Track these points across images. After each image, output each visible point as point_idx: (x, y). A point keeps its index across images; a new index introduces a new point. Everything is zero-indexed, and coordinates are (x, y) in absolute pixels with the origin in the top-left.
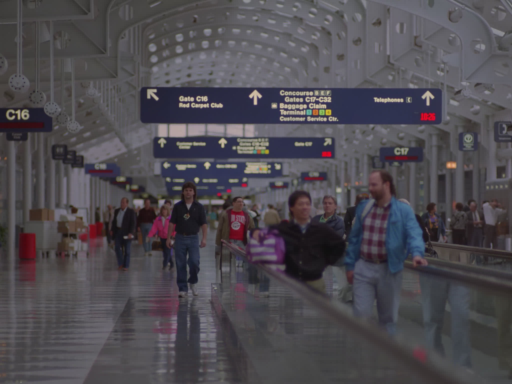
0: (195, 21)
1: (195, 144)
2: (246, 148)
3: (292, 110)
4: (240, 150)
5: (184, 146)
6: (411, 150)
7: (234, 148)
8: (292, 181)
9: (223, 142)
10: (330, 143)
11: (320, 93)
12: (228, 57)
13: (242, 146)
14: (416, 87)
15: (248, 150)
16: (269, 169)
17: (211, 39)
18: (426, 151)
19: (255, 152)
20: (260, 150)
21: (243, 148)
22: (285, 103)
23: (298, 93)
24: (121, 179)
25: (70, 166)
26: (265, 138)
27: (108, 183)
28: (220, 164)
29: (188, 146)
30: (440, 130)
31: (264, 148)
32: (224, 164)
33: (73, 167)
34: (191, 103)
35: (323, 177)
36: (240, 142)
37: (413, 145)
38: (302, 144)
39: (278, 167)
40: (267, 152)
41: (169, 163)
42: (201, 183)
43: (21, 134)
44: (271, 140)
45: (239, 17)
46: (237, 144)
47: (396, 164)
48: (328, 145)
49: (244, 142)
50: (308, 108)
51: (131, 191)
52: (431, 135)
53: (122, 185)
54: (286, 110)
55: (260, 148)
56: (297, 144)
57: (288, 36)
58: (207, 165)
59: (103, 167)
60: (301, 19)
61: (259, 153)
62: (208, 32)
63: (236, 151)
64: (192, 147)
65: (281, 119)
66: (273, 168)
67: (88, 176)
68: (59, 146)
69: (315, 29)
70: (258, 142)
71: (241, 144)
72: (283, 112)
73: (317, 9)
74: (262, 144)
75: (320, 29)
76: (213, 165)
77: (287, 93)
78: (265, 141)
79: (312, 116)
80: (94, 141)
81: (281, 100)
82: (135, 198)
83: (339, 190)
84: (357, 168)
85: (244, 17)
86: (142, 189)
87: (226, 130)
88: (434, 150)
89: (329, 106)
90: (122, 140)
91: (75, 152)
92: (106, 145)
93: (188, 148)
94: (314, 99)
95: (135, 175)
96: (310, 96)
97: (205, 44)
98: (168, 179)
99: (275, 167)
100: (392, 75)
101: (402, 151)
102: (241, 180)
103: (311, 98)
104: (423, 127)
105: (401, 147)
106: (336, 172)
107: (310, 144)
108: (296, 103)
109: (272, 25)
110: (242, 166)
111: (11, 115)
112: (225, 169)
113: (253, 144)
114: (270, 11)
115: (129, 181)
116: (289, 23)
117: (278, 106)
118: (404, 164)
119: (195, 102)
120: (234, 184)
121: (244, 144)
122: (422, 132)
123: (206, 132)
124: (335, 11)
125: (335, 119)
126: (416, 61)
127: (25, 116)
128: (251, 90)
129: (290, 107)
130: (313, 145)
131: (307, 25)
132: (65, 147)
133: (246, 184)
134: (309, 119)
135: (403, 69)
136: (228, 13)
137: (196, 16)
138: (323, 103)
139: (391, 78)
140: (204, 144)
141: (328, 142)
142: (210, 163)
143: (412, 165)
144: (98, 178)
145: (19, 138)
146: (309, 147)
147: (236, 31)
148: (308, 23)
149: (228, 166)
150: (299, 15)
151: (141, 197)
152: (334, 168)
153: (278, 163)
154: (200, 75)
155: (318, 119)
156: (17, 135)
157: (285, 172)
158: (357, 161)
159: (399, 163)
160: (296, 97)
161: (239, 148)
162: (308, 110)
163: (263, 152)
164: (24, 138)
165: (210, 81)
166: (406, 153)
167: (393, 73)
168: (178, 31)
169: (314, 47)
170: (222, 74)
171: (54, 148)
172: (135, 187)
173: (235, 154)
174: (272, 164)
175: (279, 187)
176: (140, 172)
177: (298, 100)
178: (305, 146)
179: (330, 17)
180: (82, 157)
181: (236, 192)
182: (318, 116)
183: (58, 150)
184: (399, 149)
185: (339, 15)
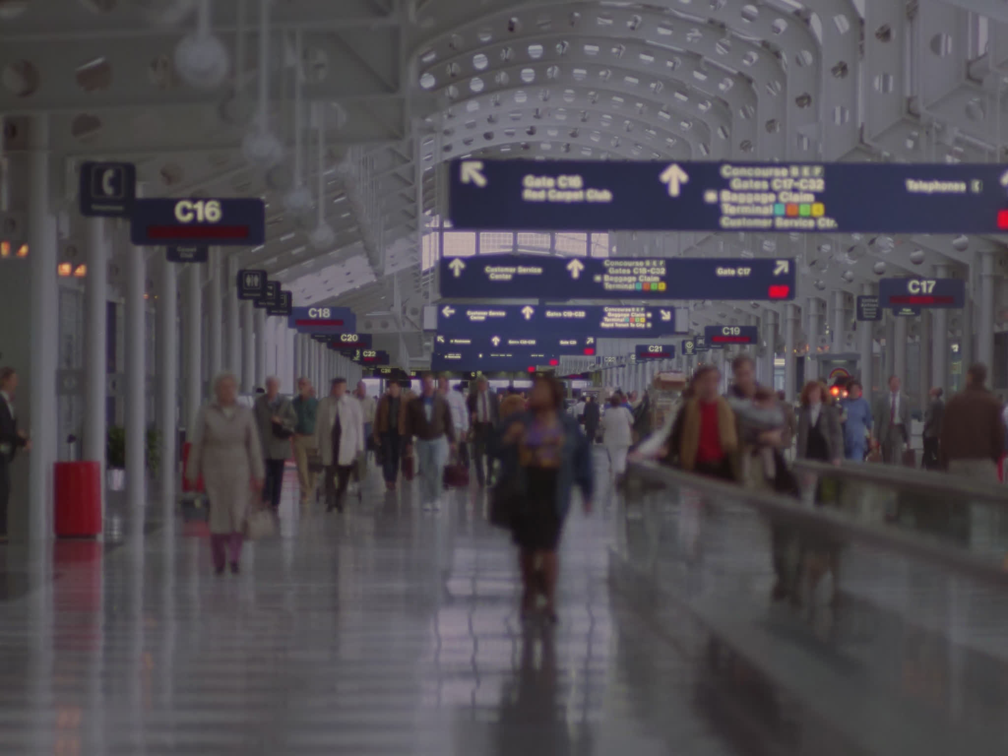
0: (511, 29)
1: (522, 270)
2: (621, 279)
3: (746, 204)
4: (609, 282)
5: (498, 273)
6: (940, 283)
7: (598, 278)
8: (684, 343)
9: (575, 268)
10: (786, 270)
11: (800, 171)
12: (569, 100)
13: (614, 275)
14: (957, 161)
15: (626, 283)
16: (648, 320)
17: (539, 65)
18: (969, 286)
19: (639, 287)
20: (650, 283)
21: (616, 279)
22: (732, 191)
23: (759, 172)
24: (351, 338)
25: (263, 311)
26: (658, 259)
27: (324, 345)
28: (553, 309)
29: (508, 273)
30: (999, 245)
31: (657, 279)
32: (561, 309)
33: (269, 313)
34: (547, 190)
35: (749, 336)
36: (610, 266)
37: (941, 274)
38: (730, 272)
39: (666, 316)
40: (662, 286)
41: (452, 307)
42: (503, 347)
43: (194, 250)
44: (672, 264)
45: (601, 21)
46: (603, 271)
47: (907, 311)
48: (782, 273)
49: (616, 267)
50: (777, 201)
51: (364, 361)
52: (979, 256)
53: (348, 350)
54: (735, 204)
55: (649, 279)
56: (721, 272)
57: (694, 58)
58: (528, 312)
59: (325, 314)
60: (722, 26)
61: (646, 288)
62: (535, 50)
63: (601, 284)
64: (516, 276)
65: (725, 222)
66: (656, 319)
67: (292, 332)
68: (253, 273)
69: (750, 45)
70: (644, 266)
71: (611, 271)
72: (727, 209)
73: (758, 7)
74: (652, 271)
75: (759, 45)
76: (539, 311)
77: (736, 172)
78: (658, 266)
79: (786, 216)
80: (309, 264)
81: (724, 184)
82: (365, 375)
83: (779, 362)
84: (821, 319)
85: (610, 22)
86: (382, 358)
87: (553, 242)
88: (987, 285)
89: (819, 197)
90: (372, 263)
91: (278, 285)
92: (330, 272)
93: (508, 277)
94: (789, 184)
95: (376, 329)
96: (782, 178)
97: (528, 74)
98: (440, 339)
99: (660, 315)
100: (911, 138)
101: (923, 286)
102: (581, 342)
103: (785, 182)
104: (964, 239)
105: (920, 279)
106: (776, 327)
107: (746, 271)
108: (753, 191)
109: (664, 37)
110: (597, 314)
111: (185, 211)
112: (562, 319)
113: (635, 271)
114: (661, 9)
115: (365, 342)
116: (697, 33)
117: (719, 196)
118: (924, 311)
119: (557, 188)
120: (568, 350)
121: (617, 271)
122: (962, 248)
123: (515, 246)
124: (790, 11)
125: (830, 223)
126: (968, 111)
127: (213, 214)
128: (663, 166)
129: (741, 198)
130: (752, 272)
131: (733, 38)
132: (263, 274)
133: (591, 350)
134: (780, 223)
135: (939, 126)
136: (577, 14)
137: (514, 20)
138: (807, 192)
139: (910, 144)
140: (538, 270)
141: (782, 267)
142: (533, 307)
143: (939, 314)
144: (307, 336)
145: (191, 256)
146: (744, 278)
147: (591, 49)
148: (734, 33)
149: (569, 314)
150: (719, 17)
151: (377, 374)
152: (770, 319)
153: (666, 309)
154: (511, 134)
155: (797, 223)
156: (188, 251)
157: (680, 327)
158: (822, 304)
159: (913, 310)
160: (755, 179)
161: (606, 278)
162: (777, 206)
163: (654, 287)
164: (202, 257)
165: (526, 147)
166: (930, 290)
167: (915, 134)
168: (480, 47)
169: (745, 80)
170: (553, 133)
171: (242, 275)
172: (371, 354)
173: (599, 291)
174: (656, 311)
175: (654, 356)
176: (385, 325)
177: (757, 185)
178: (736, 277)
179: (781, 24)
180: (289, 295)
181: (566, 364)
182: (796, 217)
183: (249, 280)
184: (917, 282)
185: (801, 18)
